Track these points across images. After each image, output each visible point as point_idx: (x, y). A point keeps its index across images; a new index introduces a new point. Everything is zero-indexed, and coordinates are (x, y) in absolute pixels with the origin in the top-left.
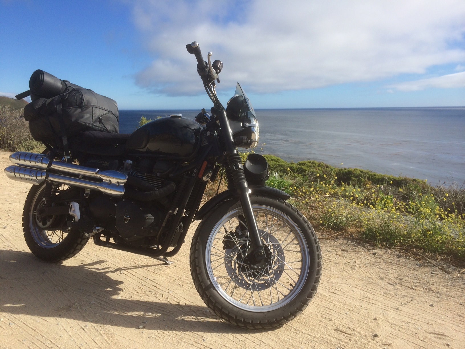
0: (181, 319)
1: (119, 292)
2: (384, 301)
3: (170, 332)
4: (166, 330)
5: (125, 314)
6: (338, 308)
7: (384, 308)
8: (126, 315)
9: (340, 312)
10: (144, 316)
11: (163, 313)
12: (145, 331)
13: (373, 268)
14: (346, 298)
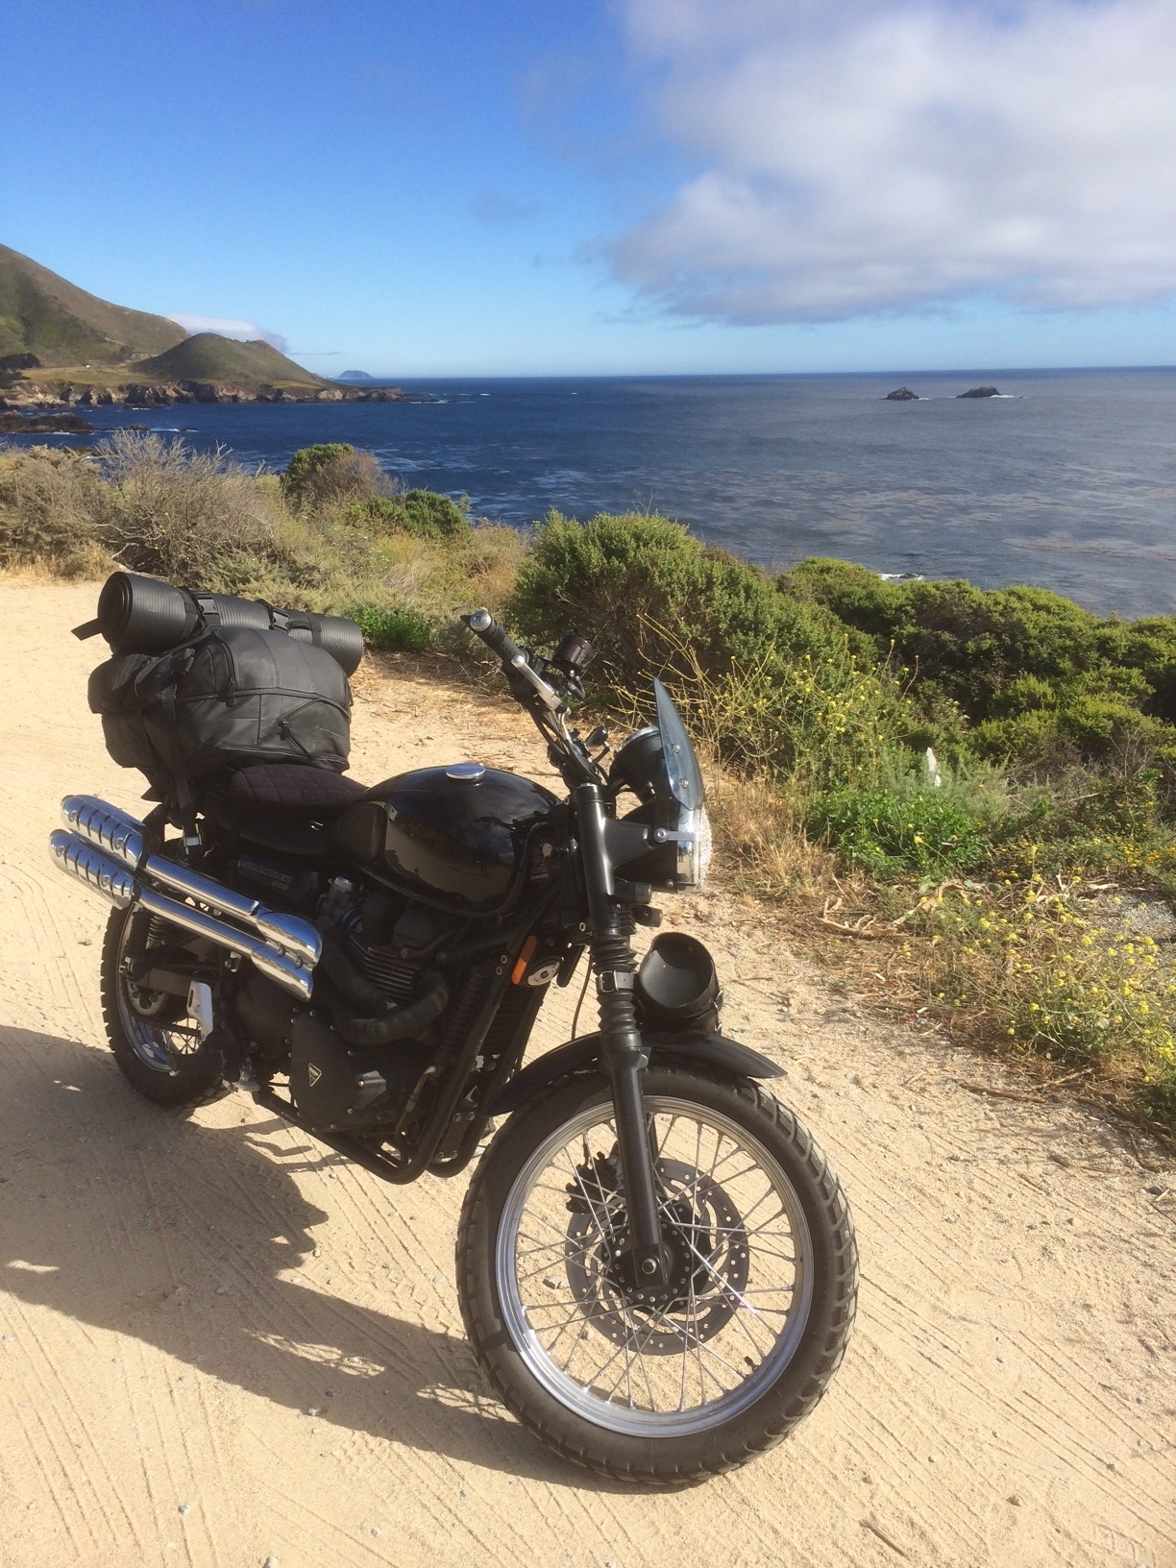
0: (432, 1396)
1: (304, 1256)
2: (1083, 1421)
3: (386, 1442)
4: (376, 1436)
5: (291, 1350)
6: (915, 1429)
7: (1068, 1456)
8: (292, 1355)
9: (912, 1450)
10: (338, 1364)
11: (392, 1363)
12: (322, 1425)
13: (1120, 1261)
14: (963, 1391)
